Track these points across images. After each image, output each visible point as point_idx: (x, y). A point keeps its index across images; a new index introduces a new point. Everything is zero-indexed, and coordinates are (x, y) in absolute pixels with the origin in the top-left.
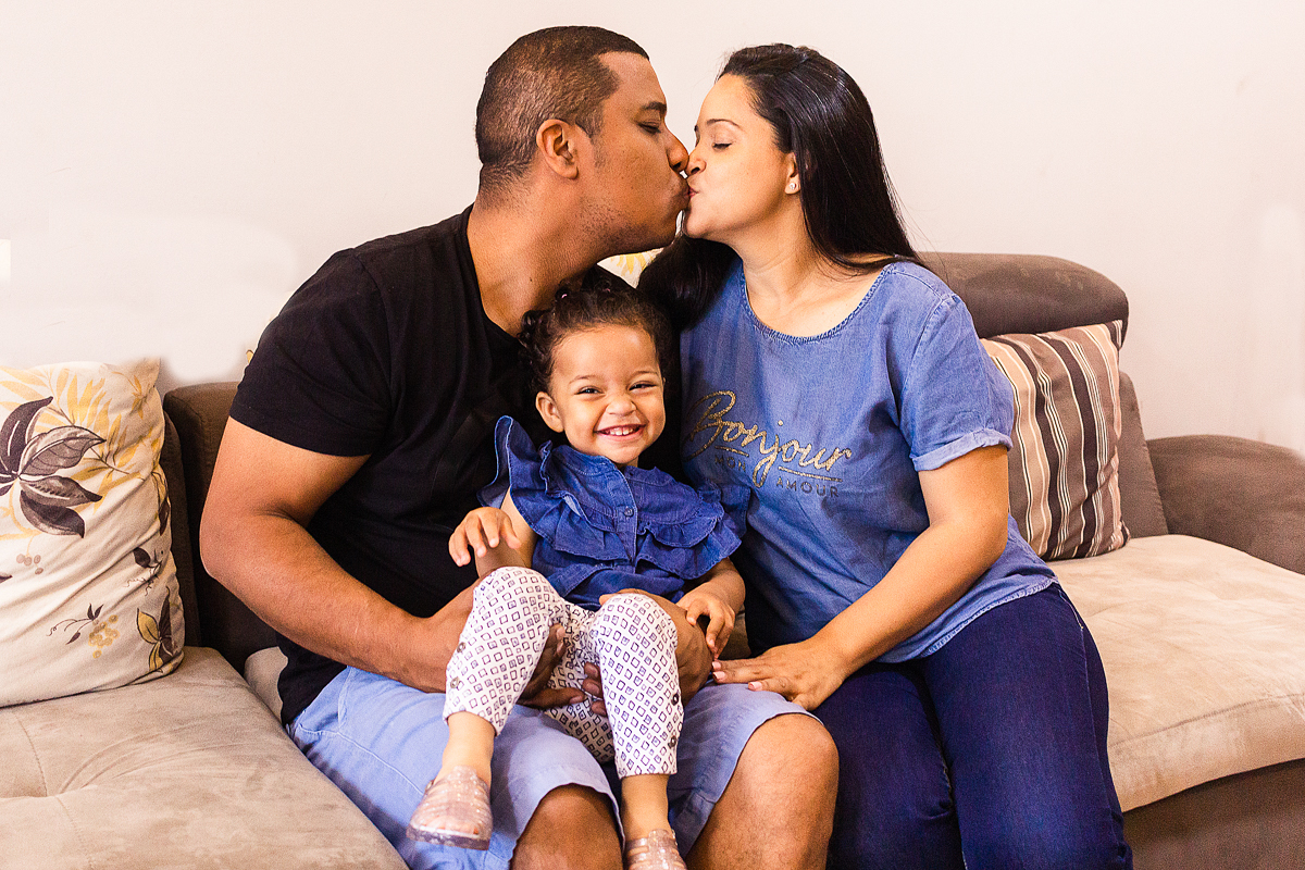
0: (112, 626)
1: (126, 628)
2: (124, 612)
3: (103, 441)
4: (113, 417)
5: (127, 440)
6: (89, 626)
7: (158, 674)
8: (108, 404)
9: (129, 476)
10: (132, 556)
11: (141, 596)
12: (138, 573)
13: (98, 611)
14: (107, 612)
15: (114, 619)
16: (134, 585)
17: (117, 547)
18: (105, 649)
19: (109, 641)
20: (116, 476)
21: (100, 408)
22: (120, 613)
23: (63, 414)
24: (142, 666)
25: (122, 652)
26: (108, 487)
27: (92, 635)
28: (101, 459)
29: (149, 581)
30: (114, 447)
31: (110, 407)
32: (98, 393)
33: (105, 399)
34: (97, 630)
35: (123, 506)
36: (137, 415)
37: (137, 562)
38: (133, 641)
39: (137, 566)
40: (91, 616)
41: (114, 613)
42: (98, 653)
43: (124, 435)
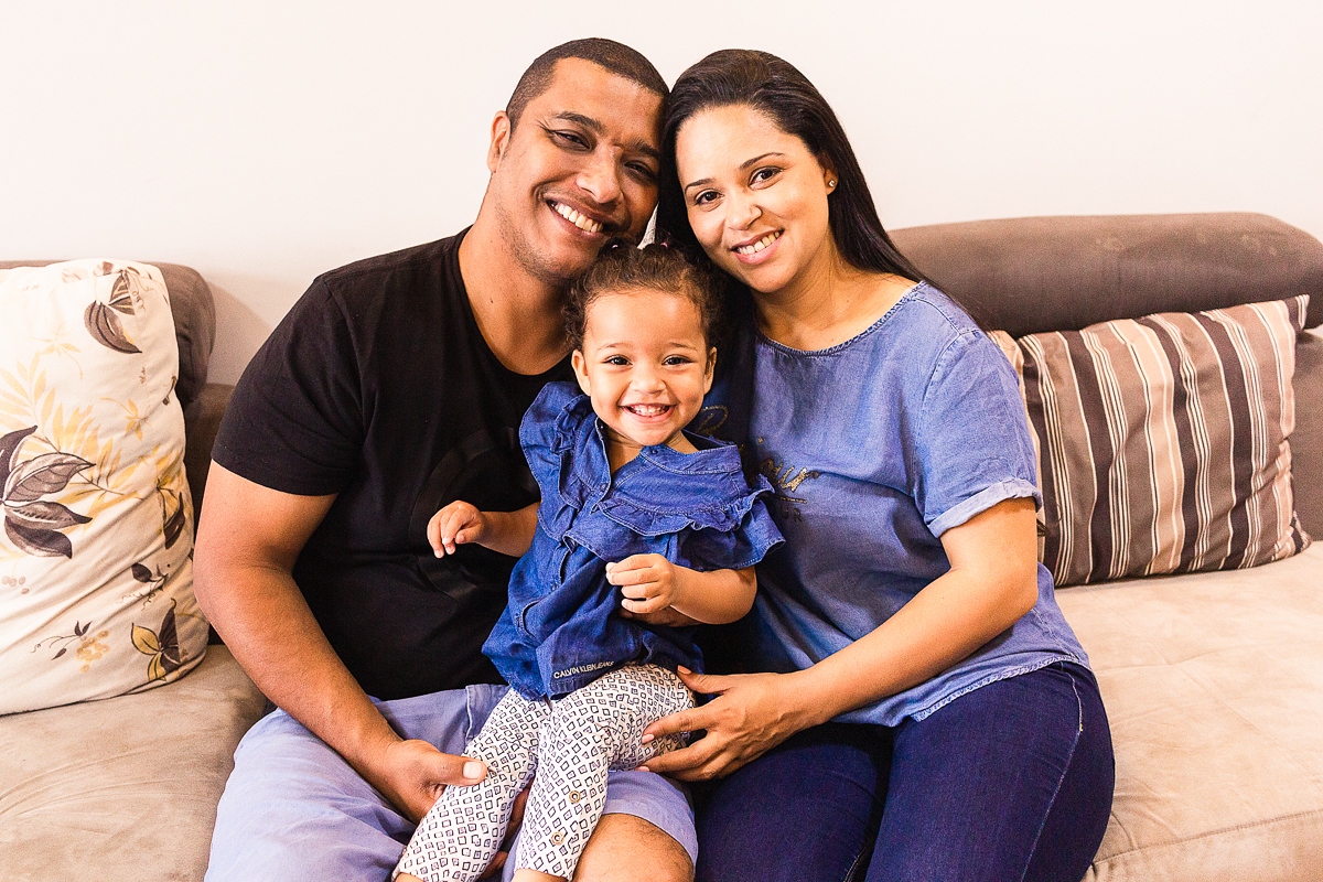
0: (103, 641)
1: (119, 642)
2: (118, 626)
3: (92, 465)
4: (102, 442)
5: (121, 462)
6: (78, 641)
7: (160, 682)
8: (96, 429)
9: (123, 497)
10: (130, 572)
11: (137, 611)
12: (135, 588)
13: (86, 628)
14: (98, 627)
15: (105, 634)
16: (128, 600)
17: (110, 565)
18: (94, 663)
19: (98, 656)
20: (109, 497)
21: (88, 434)
22: (111, 629)
23: (48, 442)
24: (140, 676)
25: (115, 664)
26: (100, 509)
27: (80, 651)
28: (91, 482)
29: (150, 594)
30: (106, 470)
31: (99, 432)
32: (85, 421)
33: (94, 425)
34: (85, 646)
35: (116, 527)
36: (134, 436)
37: (136, 577)
38: (125, 655)
39: (135, 582)
40: (78, 632)
41: (105, 628)
42: (86, 668)
43: (118, 458)
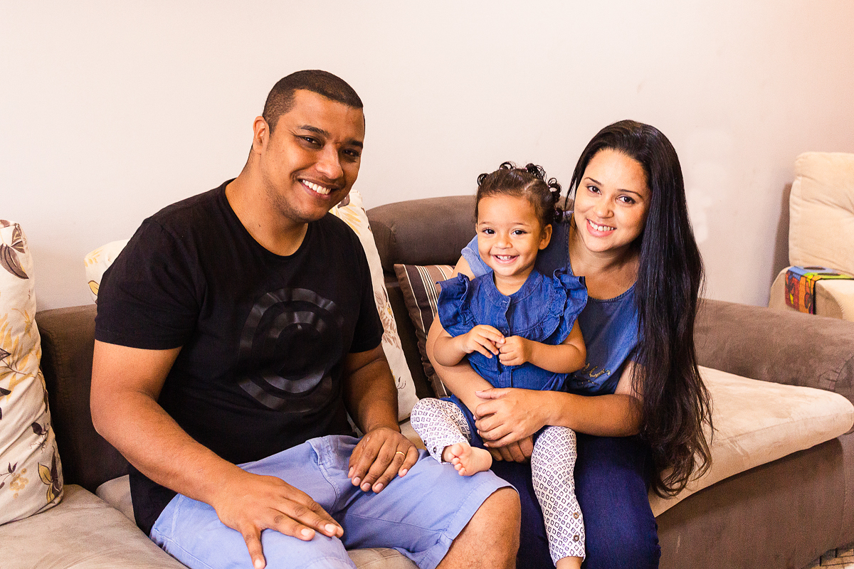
0: (24, 476)
1: (32, 477)
2: (31, 465)
3: (9, 354)
4: (14, 338)
5: (23, 353)
6: (10, 477)
7: (52, 505)
8: (10, 330)
9: (26, 376)
10: (31, 429)
11: (39, 454)
12: (36, 439)
13: (15, 467)
14: (19, 469)
15: (24, 471)
16: (35, 447)
17: (24, 423)
18: (21, 492)
19: (22, 486)
20: (18, 377)
21: (6, 333)
22: (28, 467)
24: (43, 500)
25: (30, 493)
26: (14, 385)
27: (12, 483)
28: (8, 367)
29: (42, 444)
30: (16, 358)
31: (12, 331)
32: (4, 323)
33: (9, 327)
34: (15, 480)
35: (24, 398)
36: (27, 336)
37: (35, 432)
38: (37, 485)
39: (35, 435)
40: (11, 470)
41: (24, 467)
42: (16, 495)
43: (21, 349)
